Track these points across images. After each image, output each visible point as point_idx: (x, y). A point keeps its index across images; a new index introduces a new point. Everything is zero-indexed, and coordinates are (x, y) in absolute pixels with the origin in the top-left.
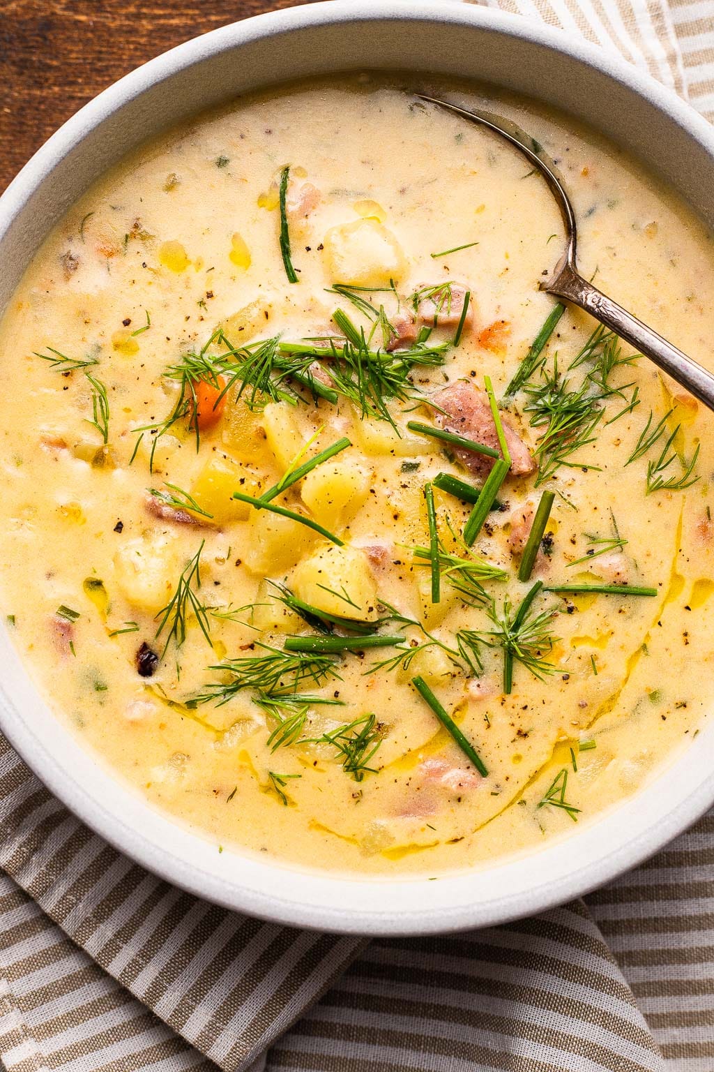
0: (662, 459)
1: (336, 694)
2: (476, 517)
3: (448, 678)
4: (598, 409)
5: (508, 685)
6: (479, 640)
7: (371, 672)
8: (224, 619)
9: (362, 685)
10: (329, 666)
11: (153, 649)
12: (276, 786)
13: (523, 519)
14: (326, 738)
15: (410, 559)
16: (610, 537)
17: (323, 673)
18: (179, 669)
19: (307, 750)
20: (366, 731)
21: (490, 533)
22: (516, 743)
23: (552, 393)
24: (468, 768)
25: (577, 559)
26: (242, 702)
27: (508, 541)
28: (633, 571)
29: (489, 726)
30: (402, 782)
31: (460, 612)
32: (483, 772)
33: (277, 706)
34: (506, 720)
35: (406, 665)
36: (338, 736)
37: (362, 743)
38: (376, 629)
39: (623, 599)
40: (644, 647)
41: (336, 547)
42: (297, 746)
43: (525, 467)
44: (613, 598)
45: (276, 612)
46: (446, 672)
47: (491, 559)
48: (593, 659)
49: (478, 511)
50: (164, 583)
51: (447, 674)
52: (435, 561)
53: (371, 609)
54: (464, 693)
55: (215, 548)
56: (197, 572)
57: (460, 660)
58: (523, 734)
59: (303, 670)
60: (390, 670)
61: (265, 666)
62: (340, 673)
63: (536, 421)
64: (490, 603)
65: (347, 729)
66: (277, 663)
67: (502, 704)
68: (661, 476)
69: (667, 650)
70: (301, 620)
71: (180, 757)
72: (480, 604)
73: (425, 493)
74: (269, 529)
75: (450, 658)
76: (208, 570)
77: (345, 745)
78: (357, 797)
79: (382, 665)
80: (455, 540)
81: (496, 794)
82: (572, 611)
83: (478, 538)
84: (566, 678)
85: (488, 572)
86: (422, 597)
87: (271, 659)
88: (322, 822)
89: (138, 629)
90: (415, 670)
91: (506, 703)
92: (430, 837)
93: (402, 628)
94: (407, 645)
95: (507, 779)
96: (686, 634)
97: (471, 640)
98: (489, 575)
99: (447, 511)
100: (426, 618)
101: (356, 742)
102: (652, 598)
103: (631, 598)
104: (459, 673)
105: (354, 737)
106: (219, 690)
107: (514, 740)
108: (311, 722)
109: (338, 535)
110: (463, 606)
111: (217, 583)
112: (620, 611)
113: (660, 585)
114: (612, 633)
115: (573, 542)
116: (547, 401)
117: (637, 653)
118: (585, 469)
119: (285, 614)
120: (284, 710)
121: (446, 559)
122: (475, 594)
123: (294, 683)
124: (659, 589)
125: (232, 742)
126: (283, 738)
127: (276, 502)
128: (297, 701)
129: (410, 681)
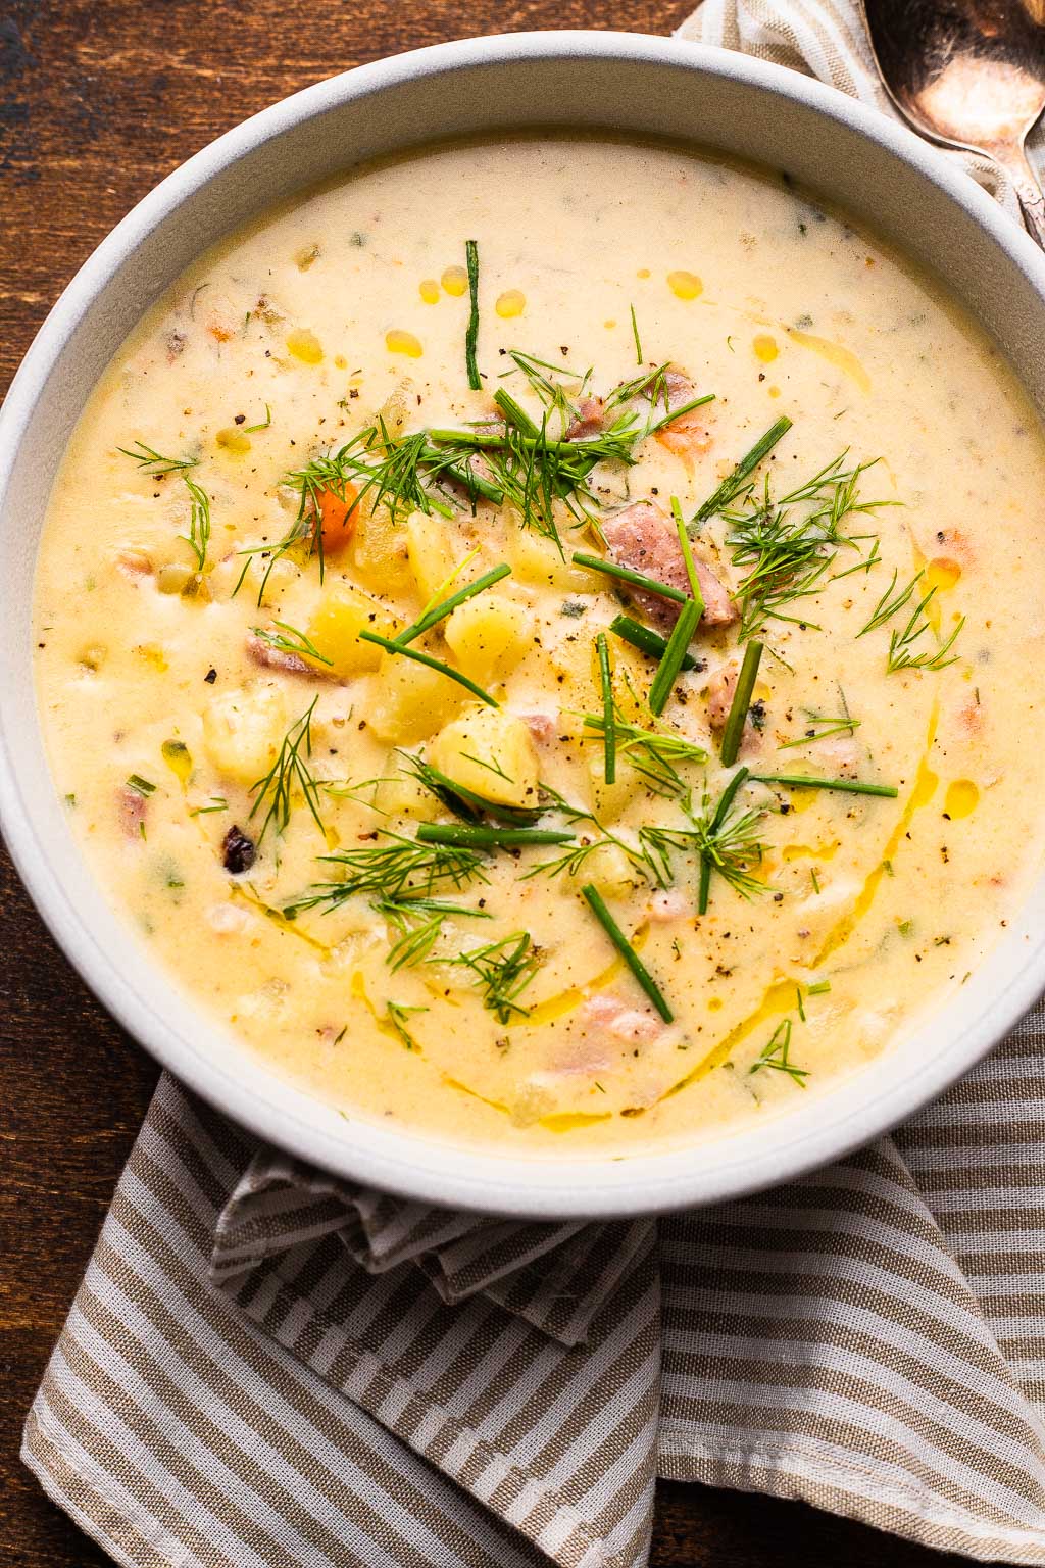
0: (910, 628)
1: (482, 903)
2: (663, 676)
3: (627, 888)
4: (823, 555)
5: (704, 903)
6: (667, 840)
7: (527, 877)
8: (340, 799)
9: (516, 895)
10: (476, 864)
11: (246, 834)
12: (394, 1019)
13: (725, 682)
14: (464, 959)
15: (579, 730)
16: (838, 716)
17: (466, 874)
18: (278, 863)
19: (439, 973)
20: (518, 955)
21: (682, 699)
22: (714, 983)
23: (763, 525)
24: (648, 1010)
25: (793, 740)
26: (357, 908)
27: (706, 711)
28: (865, 763)
29: (678, 958)
30: (561, 1026)
31: (644, 801)
32: (667, 1017)
33: (403, 912)
34: (703, 952)
35: (574, 868)
36: (480, 957)
37: (510, 971)
38: (536, 820)
39: (853, 798)
40: (887, 865)
41: (489, 709)
42: (425, 966)
43: (722, 614)
44: (839, 796)
45: (408, 792)
46: (625, 879)
47: (684, 734)
48: (814, 874)
49: (666, 668)
50: (267, 745)
51: (626, 882)
52: (609, 733)
53: (530, 791)
54: (645, 911)
55: (332, 706)
56: (308, 736)
57: (644, 866)
58: (724, 972)
59: (440, 867)
60: (553, 875)
61: (389, 860)
62: (488, 875)
63: (738, 559)
64: (684, 792)
65: (492, 949)
66: (405, 855)
67: (696, 929)
68: (907, 650)
69: (919, 869)
70: (440, 805)
71: (277, 985)
72: (670, 792)
73: (597, 646)
74: (403, 680)
75: (632, 863)
76: (323, 733)
77: (487, 970)
78: (503, 1045)
79: (542, 868)
80: (637, 705)
81: (684, 1049)
82: (787, 810)
83: (667, 706)
84: (779, 898)
85: (680, 749)
86: (594, 780)
87: (398, 851)
88: (458, 1078)
89: (226, 808)
90: (586, 874)
91: (701, 928)
92: (599, 1104)
93: (570, 823)
94: (576, 844)
95: (700, 1029)
96: (944, 850)
97: (658, 840)
98: (682, 753)
99: (627, 668)
100: (598, 807)
101: (503, 967)
102: (892, 799)
103: (863, 798)
104: (643, 883)
105: (502, 962)
106: (328, 892)
107: (712, 979)
108: (445, 936)
109: (490, 691)
110: (648, 795)
111: (333, 752)
112: (849, 816)
113: (903, 782)
114: (839, 844)
115: (789, 718)
116: (756, 534)
117: (878, 872)
118: (803, 627)
119: (419, 794)
120: (411, 918)
121: (625, 730)
122: (664, 778)
123: (426, 883)
124: (901, 788)
125: (345, 962)
126: (405, 957)
127: (414, 646)
128: (429, 909)
129: (579, 891)
